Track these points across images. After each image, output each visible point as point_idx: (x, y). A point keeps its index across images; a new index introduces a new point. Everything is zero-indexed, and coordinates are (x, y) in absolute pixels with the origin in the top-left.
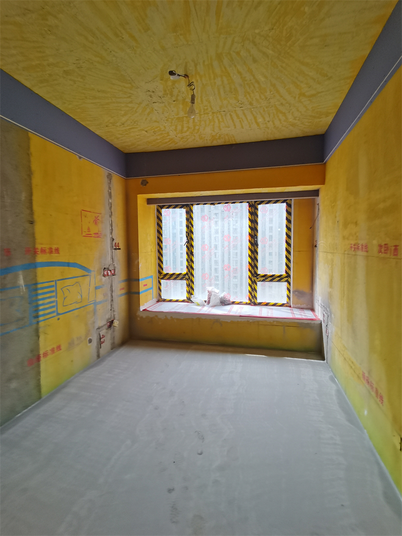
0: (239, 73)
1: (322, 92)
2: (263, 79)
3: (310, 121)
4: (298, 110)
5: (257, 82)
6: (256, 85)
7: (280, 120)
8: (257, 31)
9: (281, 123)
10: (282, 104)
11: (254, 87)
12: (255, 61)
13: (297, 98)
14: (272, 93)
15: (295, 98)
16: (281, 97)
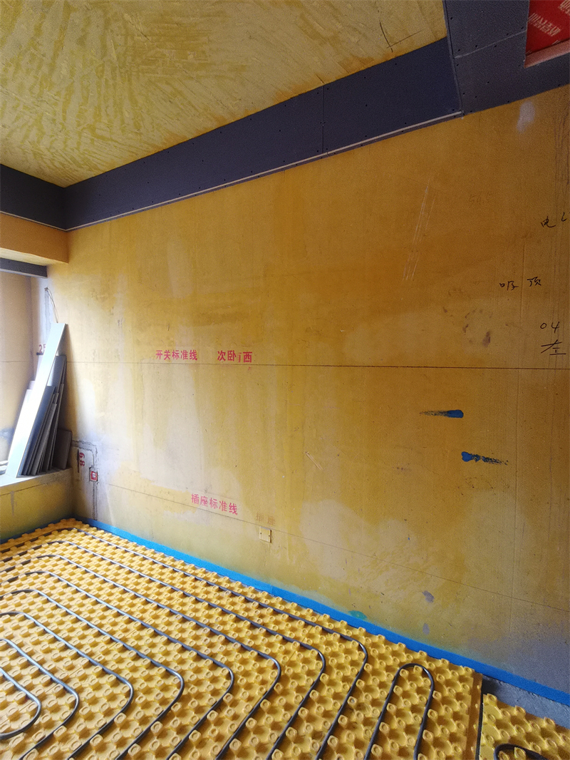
0: (38, 30)
1: (116, 141)
2: (64, 71)
3: (65, 163)
4: (65, 142)
5: (52, 68)
6: (45, 69)
7: (26, 137)
8: (127, 16)
9: (22, 142)
10: (54, 120)
11: (39, 67)
12: (81, 41)
13: (81, 128)
14: (56, 97)
15: (79, 125)
16: (64, 111)
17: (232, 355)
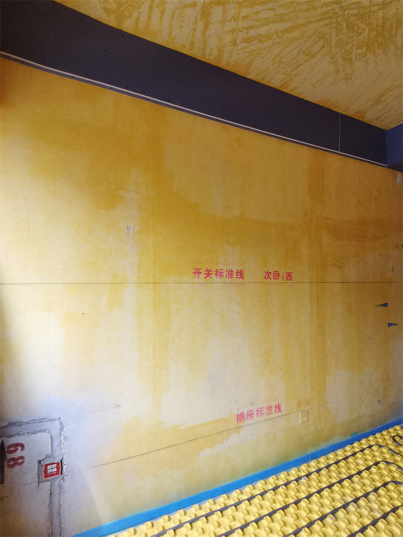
17: (277, 275)
